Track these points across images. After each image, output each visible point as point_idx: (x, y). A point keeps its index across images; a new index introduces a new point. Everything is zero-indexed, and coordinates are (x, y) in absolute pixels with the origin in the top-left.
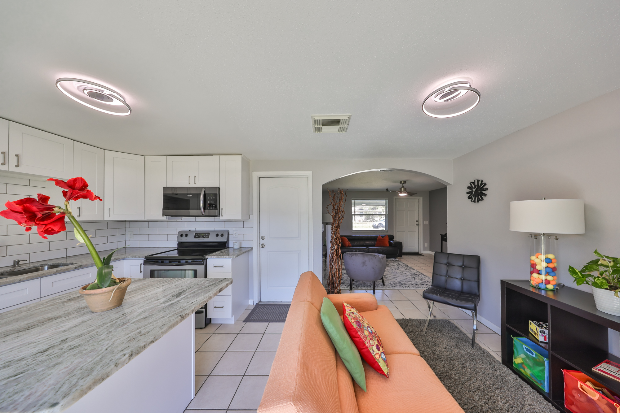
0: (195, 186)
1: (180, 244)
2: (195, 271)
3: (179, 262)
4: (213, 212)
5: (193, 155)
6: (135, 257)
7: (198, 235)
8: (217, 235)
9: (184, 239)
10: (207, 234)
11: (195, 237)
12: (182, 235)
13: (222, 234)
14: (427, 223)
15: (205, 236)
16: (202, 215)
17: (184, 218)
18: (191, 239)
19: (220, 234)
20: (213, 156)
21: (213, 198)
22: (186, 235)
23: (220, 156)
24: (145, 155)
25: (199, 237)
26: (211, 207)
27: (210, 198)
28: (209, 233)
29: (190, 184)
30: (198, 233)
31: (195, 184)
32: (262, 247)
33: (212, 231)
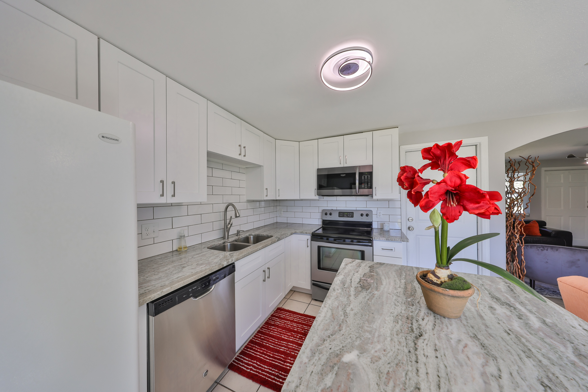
0: (346, 165)
1: (324, 222)
2: (363, 253)
3: (328, 239)
4: (366, 191)
5: (343, 135)
6: (303, 233)
7: (342, 214)
8: (362, 215)
9: (328, 218)
10: (351, 213)
11: (339, 216)
12: (326, 214)
13: (367, 214)
15: (349, 215)
16: (356, 194)
17: (325, 198)
18: (335, 217)
19: (365, 215)
20: (363, 133)
21: (368, 177)
23: (373, 132)
24: (299, 141)
25: (343, 216)
26: (366, 186)
27: (364, 177)
28: (353, 213)
29: (341, 164)
30: (341, 212)
31: (346, 163)
32: (410, 230)
33: (356, 210)
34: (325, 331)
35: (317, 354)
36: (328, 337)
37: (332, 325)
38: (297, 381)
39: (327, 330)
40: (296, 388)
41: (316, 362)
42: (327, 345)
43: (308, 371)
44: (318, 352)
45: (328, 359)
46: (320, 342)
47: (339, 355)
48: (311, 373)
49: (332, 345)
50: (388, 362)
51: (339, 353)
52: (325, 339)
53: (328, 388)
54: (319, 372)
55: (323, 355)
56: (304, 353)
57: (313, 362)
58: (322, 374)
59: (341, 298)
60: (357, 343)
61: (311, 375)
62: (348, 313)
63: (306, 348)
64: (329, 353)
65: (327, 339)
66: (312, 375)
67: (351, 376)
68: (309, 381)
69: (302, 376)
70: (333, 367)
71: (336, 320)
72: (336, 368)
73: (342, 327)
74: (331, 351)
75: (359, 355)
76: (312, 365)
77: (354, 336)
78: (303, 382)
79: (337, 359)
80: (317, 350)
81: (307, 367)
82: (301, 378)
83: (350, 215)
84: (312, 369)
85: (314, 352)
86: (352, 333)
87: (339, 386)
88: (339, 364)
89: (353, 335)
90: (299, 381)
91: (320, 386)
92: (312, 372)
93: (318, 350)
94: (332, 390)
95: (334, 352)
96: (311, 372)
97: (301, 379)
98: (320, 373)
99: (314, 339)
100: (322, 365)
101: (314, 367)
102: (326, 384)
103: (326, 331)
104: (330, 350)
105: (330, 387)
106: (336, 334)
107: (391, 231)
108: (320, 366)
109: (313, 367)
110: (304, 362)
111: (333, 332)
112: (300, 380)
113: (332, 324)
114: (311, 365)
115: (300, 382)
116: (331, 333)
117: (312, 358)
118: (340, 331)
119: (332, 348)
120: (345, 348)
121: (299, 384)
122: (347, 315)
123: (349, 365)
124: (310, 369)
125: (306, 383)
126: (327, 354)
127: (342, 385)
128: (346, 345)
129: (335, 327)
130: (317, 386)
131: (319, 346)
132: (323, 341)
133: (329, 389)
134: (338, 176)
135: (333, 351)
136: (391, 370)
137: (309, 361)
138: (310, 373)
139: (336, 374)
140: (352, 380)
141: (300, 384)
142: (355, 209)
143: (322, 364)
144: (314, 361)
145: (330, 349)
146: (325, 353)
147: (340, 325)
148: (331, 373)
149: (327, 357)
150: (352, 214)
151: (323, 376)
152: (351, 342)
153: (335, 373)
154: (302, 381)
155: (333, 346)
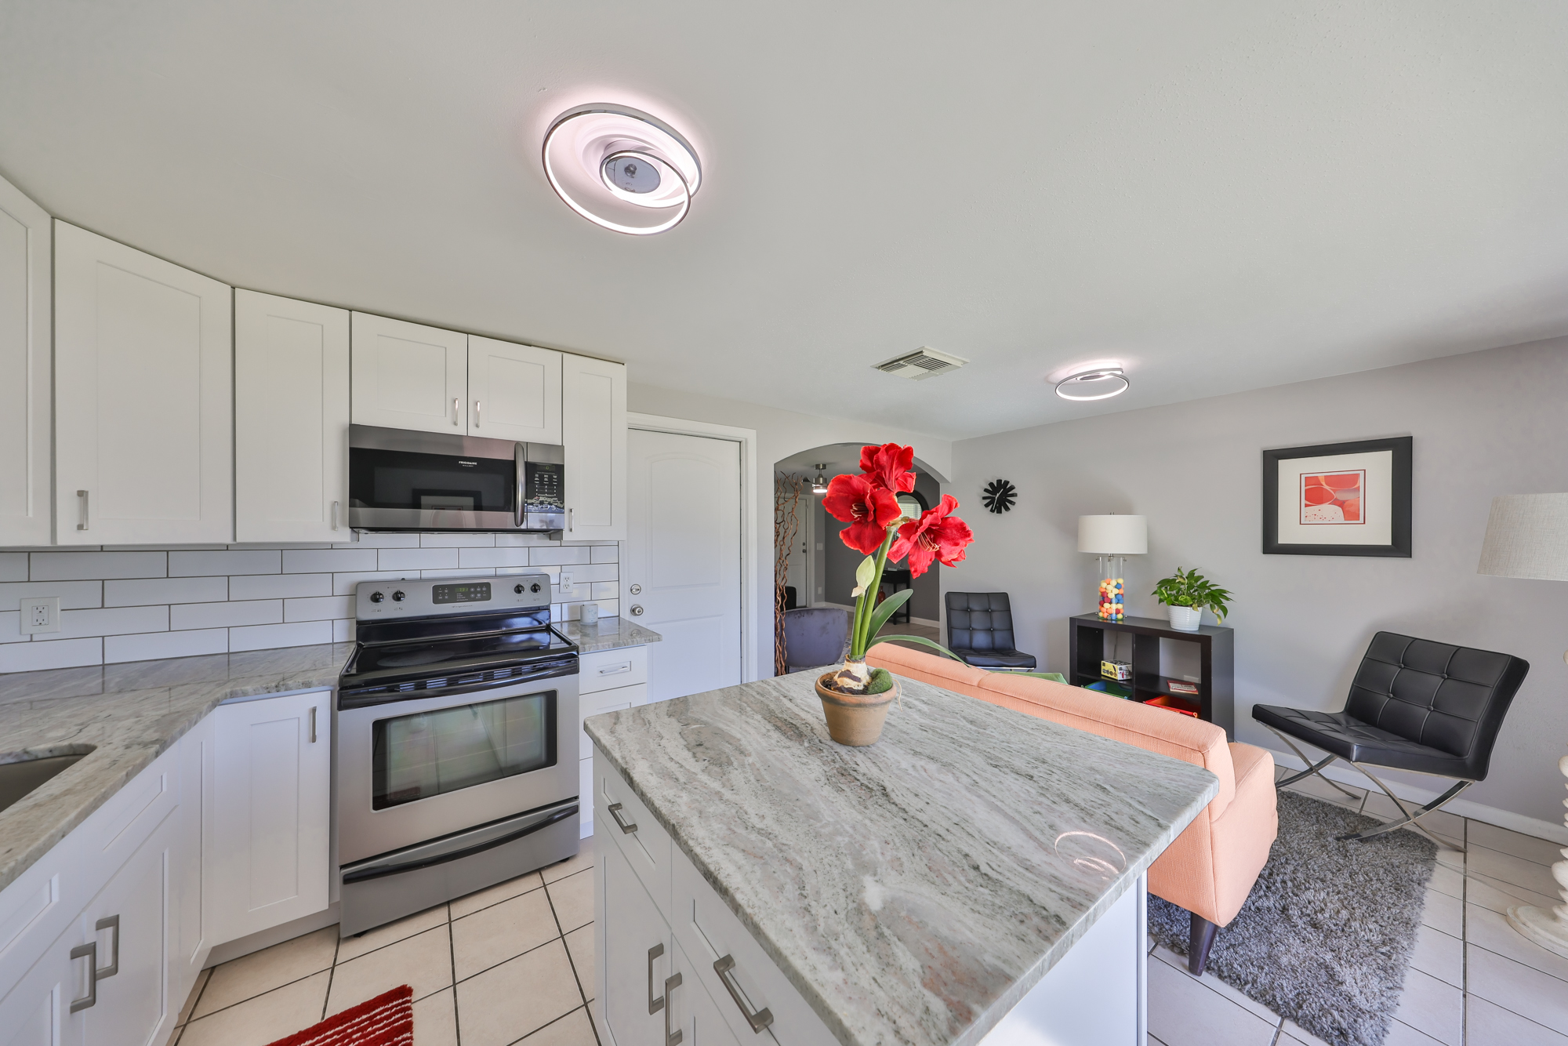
0: (478, 433)
2: (550, 697)
5: (466, 332)
6: (282, 688)
8: (519, 589)
10: (481, 588)
11: (436, 601)
12: (374, 599)
13: (535, 585)
14: (821, 547)
15: (476, 593)
16: (515, 528)
18: (421, 606)
19: (527, 587)
22: (398, 597)
23: (565, 355)
24: (236, 282)
25: (453, 599)
27: (541, 478)
28: (488, 585)
29: (455, 424)
30: (443, 587)
31: (477, 426)
32: (637, 615)
33: (496, 576)
34: (780, 893)
35: (833, 943)
36: (803, 898)
37: (774, 872)
38: (884, 1024)
39: (781, 888)
40: (898, 1036)
41: (853, 959)
42: (822, 912)
43: (867, 986)
44: (829, 939)
45: (859, 932)
46: (805, 919)
47: (860, 910)
48: (876, 984)
49: (828, 905)
50: (911, 855)
51: (855, 905)
52: (803, 906)
53: (924, 972)
54: (882, 967)
55: (843, 934)
56: (815, 968)
57: (851, 965)
58: (888, 964)
59: (711, 810)
60: (849, 864)
61: (881, 987)
62: (766, 829)
63: (804, 957)
64: (844, 921)
65: (807, 903)
66: (881, 985)
67: (915, 919)
68: (893, 998)
69: (874, 1008)
70: (881, 935)
71: (766, 857)
72: (887, 932)
73: (795, 860)
74: (842, 915)
75: (876, 878)
76: (857, 970)
77: (829, 858)
78: (890, 1014)
79: (866, 917)
80: (824, 939)
81: (856, 984)
82: (879, 1013)
83: (479, 592)
84: (867, 976)
85: (825, 948)
86: (821, 856)
87: (927, 950)
88: (880, 922)
89: (826, 857)
90: (885, 1020)
91: (914, 983)
92: (874, 979)
93: (824, 937)
94: (929, 967)
95: (848, 912)
96: (872, 982)
97: (883, 1013)
98: (885, 967)
99: (788, 924)
100: (869, 951)
101: (864, 968)
102: (914, 970)
103: (784, 892)
104: (839, 916)
105: (922, 967)
106: (804, 879)
107: (600, 623)
108: (867, 956)
109: (861, 970)
110: (840, 982)
111: (796, 883)
112: (883, 1016)
113: (773, 870)
114: (856, 973)
115: (888, 1019)
116: (797, 887)
117: (839, 961)
118: (801, 869)
119: (835, 908)
120: (849, 890)
121: (894, 1026)
122: (770, 834)
123: (891, 907)
124: (865, 982)
125: (896, 1008)
126: (846, 925)
127: (928, 945)
128: (844, 882)
129: (786, 871)
130: (911, 989)
131: (815, 928)
132: (807, 913)
133: (926, 971)
134: (450, 463)
135: (845, 912)
136: (926, 861)
137: (843, 969)
138: (875, 987)
139: (899, 940)
140: (921, 922)
141: (895, 1022)
142: (492, 572)
143: (865, 949)
144: (848, 961)
145: (836, 912)
146: (840, 928)
147: (787, 860)
148: (893, 946)
149: (853, 931)
150: (484, 589)
151: (893, 965)
152: (840, 871)
153: (896, 939)
154: (887, 1013)
155: (833, 904)
